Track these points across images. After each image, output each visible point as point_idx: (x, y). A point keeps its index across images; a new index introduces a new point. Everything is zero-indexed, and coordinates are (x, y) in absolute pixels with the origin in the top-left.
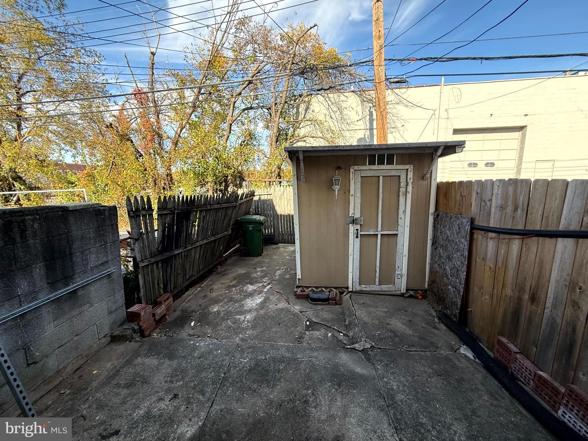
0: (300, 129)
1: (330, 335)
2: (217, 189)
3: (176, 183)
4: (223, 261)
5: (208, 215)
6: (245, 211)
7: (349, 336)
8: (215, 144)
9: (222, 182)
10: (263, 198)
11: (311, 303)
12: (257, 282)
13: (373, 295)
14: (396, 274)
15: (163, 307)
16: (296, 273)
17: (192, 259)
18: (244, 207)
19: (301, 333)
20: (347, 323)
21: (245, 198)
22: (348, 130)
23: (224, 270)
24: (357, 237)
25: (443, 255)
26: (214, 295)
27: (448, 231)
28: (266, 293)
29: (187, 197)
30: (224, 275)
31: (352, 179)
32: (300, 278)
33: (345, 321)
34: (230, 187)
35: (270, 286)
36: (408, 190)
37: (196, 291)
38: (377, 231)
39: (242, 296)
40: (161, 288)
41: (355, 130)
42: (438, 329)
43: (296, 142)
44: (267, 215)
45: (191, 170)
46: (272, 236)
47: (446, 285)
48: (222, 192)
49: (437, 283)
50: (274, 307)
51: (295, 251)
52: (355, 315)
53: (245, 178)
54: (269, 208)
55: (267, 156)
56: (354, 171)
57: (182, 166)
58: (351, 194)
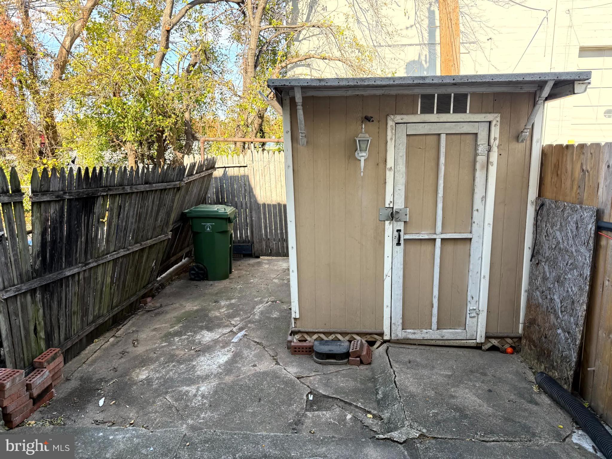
0: (300, 41)
1: (349, 416)
2: (143, 155)
3: (64, 144)
4: (158, 289)
5: (127, 204)
6: (198, 199)
7: (382, 419)
8: (139, 70)
9: (153, 142)
10: (231, 172)
11: (317, 362)
12: (219, 326)
13: (428, 348)
14: (468, 309)
15: (46, 373)
16: (290, 309)
17: (99, 286)
18: (195, 190)
19: (298, 414)
20: (380, 396)
21: (196, 173)
22: (390, 46)
23: (158, 305)
24: (399, 244)
25: (550, 274)
26: (140, 349)
27: (558, 233)
28: (237, 344)
29: (87, 169)
30: (157, 314)
31: (391, 139)
32: (298, 317)
33: (377, 393)
34: (169, 151)
35: (243, 332)
36: (491, 160)
37: (107, 345)
38: (435, 234)
39: (193, 352)
40: (41, 338)
41: (403, 45)
42: (537, 404)
43: (292, 68)
44: (239, 204)
45: (92, 117)
46: (249, 242)
47: (553, 327)
48: (153, 161)
49: (538, 325)
50: (250, 370)
51: (288, 269)
52: (395, 382)
53: (197, 135)
54: (243, 192)
55: (239, 93)
56: (394, 125)
57: (74, 110)
58: (388, 166)
